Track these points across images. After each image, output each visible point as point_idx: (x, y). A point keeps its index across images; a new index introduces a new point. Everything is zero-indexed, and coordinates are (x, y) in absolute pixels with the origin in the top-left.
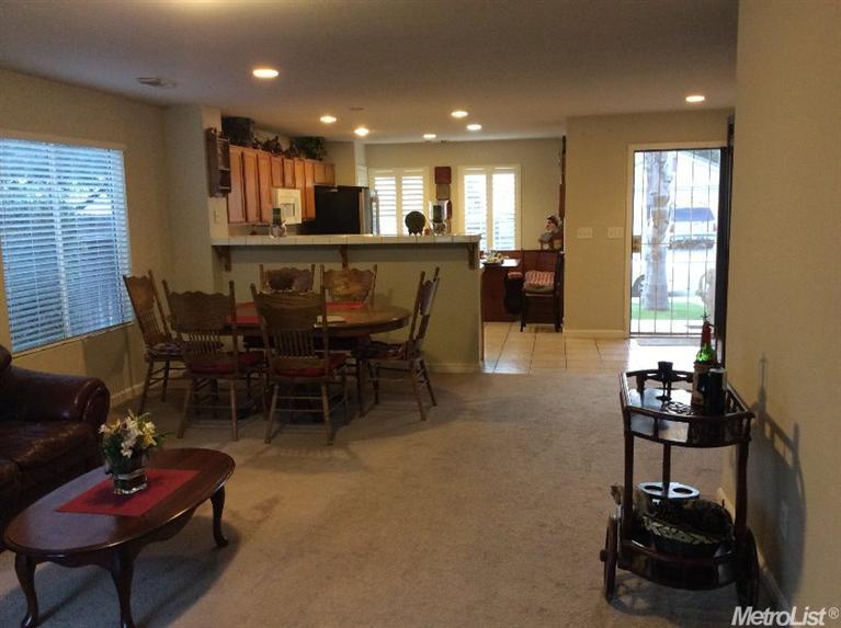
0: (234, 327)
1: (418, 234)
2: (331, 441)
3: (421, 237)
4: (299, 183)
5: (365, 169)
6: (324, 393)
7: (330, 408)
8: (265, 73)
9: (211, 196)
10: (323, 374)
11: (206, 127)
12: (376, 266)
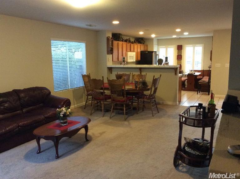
0: (104, 88)
1: (161, 65)
2: (125, 120)
3: (162, 66)
4: (135, 50)
5: (157, 46)
6: (124, 107)
7: (126, 111)
8: (116, 22)
9: (108, 54)
10: (124, 102)
11: (107, 36)
12: (146, 74)
